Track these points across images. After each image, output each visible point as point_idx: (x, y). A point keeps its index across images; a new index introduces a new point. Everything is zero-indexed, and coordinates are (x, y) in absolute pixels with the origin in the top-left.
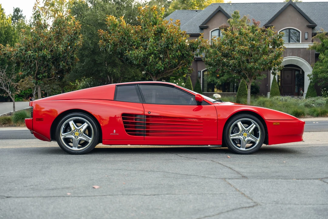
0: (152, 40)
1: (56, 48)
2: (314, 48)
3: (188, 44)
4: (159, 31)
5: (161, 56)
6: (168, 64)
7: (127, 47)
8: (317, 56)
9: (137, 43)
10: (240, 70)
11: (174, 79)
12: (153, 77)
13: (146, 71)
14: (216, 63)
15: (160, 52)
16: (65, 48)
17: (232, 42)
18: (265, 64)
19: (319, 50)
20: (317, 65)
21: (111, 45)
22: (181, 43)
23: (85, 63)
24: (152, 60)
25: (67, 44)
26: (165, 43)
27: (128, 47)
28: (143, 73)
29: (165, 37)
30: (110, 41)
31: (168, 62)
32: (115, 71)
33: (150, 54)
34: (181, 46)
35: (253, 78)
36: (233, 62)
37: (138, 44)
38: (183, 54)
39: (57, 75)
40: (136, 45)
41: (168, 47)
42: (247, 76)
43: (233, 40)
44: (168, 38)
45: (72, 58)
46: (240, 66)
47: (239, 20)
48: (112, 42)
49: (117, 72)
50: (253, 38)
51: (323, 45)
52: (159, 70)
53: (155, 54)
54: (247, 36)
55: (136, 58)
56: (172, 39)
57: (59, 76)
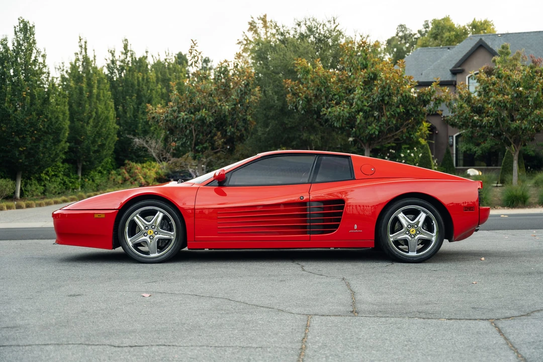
0: (360, 91)
1: (220, 107)
3: (416, 95)
4: (371, 77)
5: (375, 114)
6: (385, 125)
7: (325, 101)
9: (339, 96)
10: (500, 133)
12: (365, 145)
14: (462, 122)
15: (374, 108)
16: (233, 106)
18: (539, 123)
21: (303, 100)
22: (404, 94)
23: (270, 128)
24: (361, 121)
25: (235, 100)
26: (379, 95)
27: (327, 103)
28: (350, 139)
29: (379, 86)
30: (300, 94)
31: (385, 123)
32: (312, 138)
33: (358, 112)
34: (404, 98)
35: (520, 143)
36: (488, 120)
37: (341, 98)
38: (408, 111)
39: (225, 146)
40: (338, 99)
41: (383, 100)
42: (511, 141)
43: (488, 87)
44: (383, 88)
45: (245, 120)
46: (497, 125)
47: (509, 57)
48: (304, 96)
49: (317, 140)
50: (518, 83)
52: (372, 135)
53: (365, 112)
54: (509, 79)
56: (389, 89)
57: (228, 147)
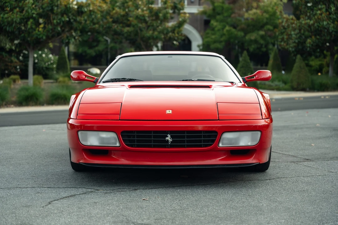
2: (204, 13)
3: (76, 7)
5: (41, 21)
6: (51, 31)
8: (207, 23)
9: (10, 3)
12: (30, 48)
13: (21, 40)
15: (40, 15)
17: (126, 5)
19: (209, 16)
20: (208, 33)
22: (68, 6)
24: (31, 26)
26: (48, 5)
28: (16, 42)
31: (52, 29)
33: (28, 19)
34: (68, 9)
36: (128, 31)
38: (70, 19)
40: (9, 6)
41: (52, 10)
43: (127, 2)
51: (214, 10)
52: (40, 39)
53: (34, 18)
55: (10, 24)
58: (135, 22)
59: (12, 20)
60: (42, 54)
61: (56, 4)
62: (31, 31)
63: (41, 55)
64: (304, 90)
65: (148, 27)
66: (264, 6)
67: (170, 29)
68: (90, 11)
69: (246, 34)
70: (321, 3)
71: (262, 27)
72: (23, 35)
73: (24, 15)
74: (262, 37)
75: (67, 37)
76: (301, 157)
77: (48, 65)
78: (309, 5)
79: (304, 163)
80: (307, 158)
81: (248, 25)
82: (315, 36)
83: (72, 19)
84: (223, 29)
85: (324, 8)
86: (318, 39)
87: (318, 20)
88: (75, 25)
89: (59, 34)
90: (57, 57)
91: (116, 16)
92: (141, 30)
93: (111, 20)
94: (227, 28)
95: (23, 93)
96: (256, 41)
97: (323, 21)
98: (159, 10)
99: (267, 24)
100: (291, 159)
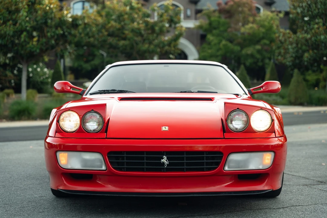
0: (25, 14)
2: (200, 27)
5: (35, 34)
6: (44, 45)
8: (203, 37)
11: (34, 64)
13: (14, 53)
15: (34, 29)
17: (121, 18)
19: (206, 30)
20: (204, 48)
22: (62, 19)
24: (24, 39)
26: (42, 18)
28: (9, 55)
31: (45, 42)
33: (22, 32)
38: (64, 33)
40: (2, 18)
51: (210, 24)
52: (33, 52)
53: (28, 32)
56: (51, 13)
58: (131, 35)
59: (5, 32)
60: (37, 67)
61: (50, 17)
62: (24, 44)
63: (36, 69)
64: (301, 104)
65: (144, 40)
66: (260, 21)
67: (166, 43)
68: (85, 24)
69: (242, 48)
70: (318, 17)
71: (258, 42)
72: (16, 48)
73: (17, 28)
74: (259, 51)
75: (62, 50)
76: (313, 179)
77: (44, 79)
78: (306, 19)
79: (318, 186)
80: (320, 179)
81: (245, 40)
82: (313, 50)
83: (67, 31)
84: (219, 43)
85: (321, 22)
86: (315, 53)
87: (316, 35)
88: (69, 38)
89: (53, 47)
90: (52, 71)
91: (111, 30)
92: (137, 44)
93: (106, 33)
94: (224, 42)
95: (15, 107)
96: (252, 56)
97: (320, 35)
98: (155, 24)
99: (263, 38)
100: (303, 181)
